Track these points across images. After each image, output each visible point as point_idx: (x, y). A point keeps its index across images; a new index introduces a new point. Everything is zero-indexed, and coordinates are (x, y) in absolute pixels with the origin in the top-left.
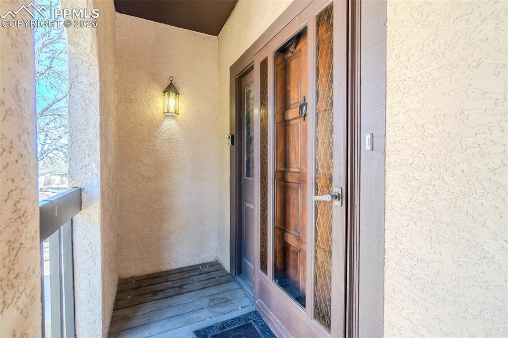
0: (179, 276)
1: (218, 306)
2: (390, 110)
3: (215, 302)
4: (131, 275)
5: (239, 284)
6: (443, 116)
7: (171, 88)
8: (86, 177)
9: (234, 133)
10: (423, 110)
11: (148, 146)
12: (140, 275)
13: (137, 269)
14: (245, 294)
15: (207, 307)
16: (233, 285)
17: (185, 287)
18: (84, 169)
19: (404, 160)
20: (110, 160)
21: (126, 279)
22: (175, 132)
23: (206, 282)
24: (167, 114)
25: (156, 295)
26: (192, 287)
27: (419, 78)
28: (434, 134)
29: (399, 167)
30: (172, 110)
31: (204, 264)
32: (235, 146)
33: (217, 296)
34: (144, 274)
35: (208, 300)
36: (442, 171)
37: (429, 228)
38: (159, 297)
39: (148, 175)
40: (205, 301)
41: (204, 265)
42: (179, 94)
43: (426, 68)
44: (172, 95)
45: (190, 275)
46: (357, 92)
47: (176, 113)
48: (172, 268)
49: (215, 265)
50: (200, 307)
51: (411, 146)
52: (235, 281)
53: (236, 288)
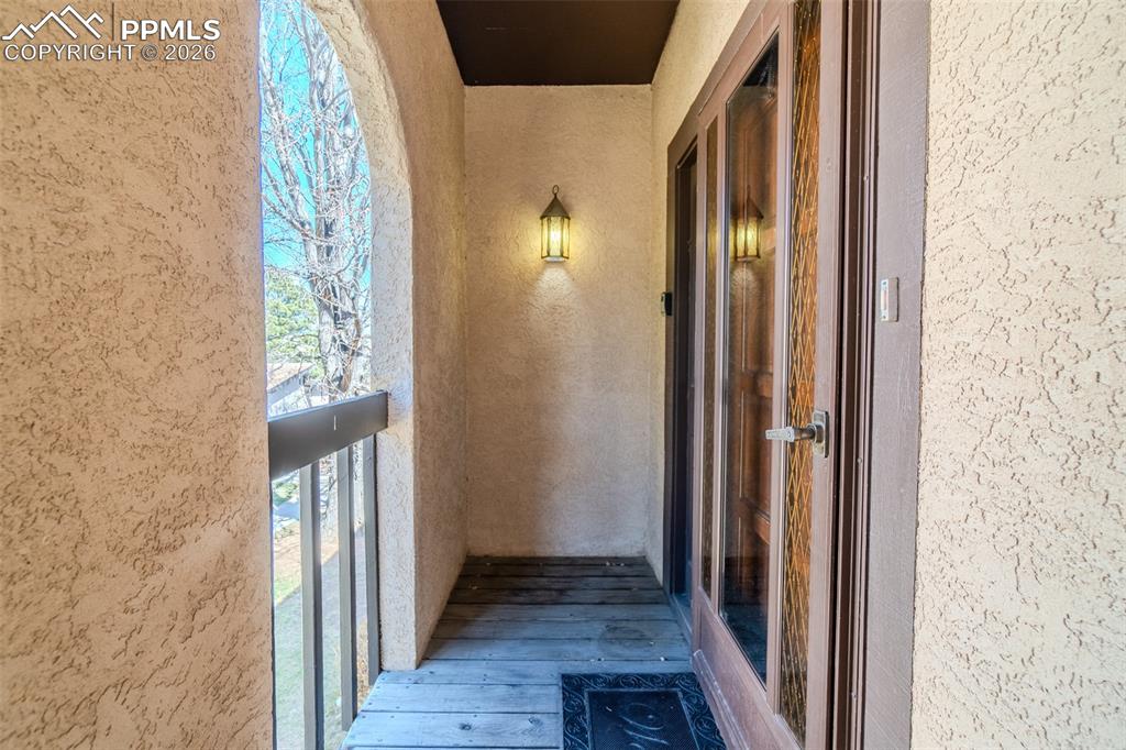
0: (563, 570)
1: (620, 643)
2: (935, 216)
3: (615, 634)
4: (487, 553)
5: (674, 612)
6: (1050, 220)
7: (557, 209)
8: (395, 374)
9: (672, 289)
10: (1007, 208)
11: (516, 321)
12: (500, 555)
13: (495, 543)
14: (682, 635)
15: (598, 640)
16: (661, 612)
17: (570, 593)
18: (392, 362)
19: (961, 346)
20: (441, 347)
21: (479, 558)
22: (565, 292)
23: (611, 593)
24: (548, 259)
25: (516, 595)
26: (580, 596)
27: (1000, 119)
28: (1028, 273)
29: (950, 364)
30: (555, 251)
31: (616, 558)
32: (672, 317)
33: (624, 624)
34: (507, 555)
35: (603, 626)
36: (1046, 376)
37: (1012, 532)
38: (521, 599)
39: (516, 374)
40: (599, 628)
41: (616, 560)
42: (569, 219)
43: (1015, 90)
44: (556, 221)
45: (586, 573)
46: (869, 177)
47: (562, 256)
48: (557, 555)
49: (639, 564)
50: (585, 636)
51: (977, 308)
52: (669, 604)
53: (668, 618)
